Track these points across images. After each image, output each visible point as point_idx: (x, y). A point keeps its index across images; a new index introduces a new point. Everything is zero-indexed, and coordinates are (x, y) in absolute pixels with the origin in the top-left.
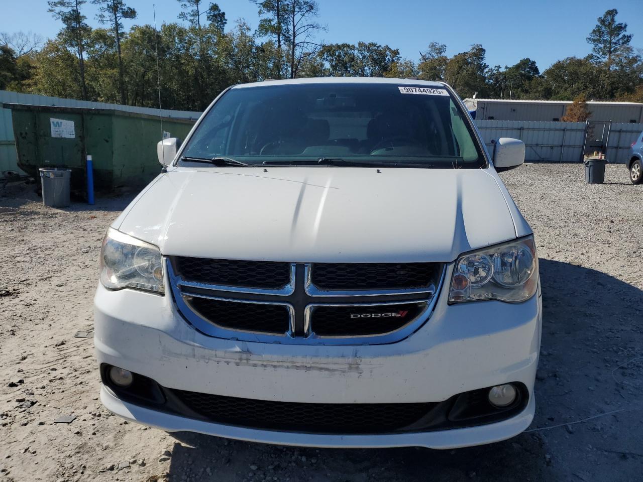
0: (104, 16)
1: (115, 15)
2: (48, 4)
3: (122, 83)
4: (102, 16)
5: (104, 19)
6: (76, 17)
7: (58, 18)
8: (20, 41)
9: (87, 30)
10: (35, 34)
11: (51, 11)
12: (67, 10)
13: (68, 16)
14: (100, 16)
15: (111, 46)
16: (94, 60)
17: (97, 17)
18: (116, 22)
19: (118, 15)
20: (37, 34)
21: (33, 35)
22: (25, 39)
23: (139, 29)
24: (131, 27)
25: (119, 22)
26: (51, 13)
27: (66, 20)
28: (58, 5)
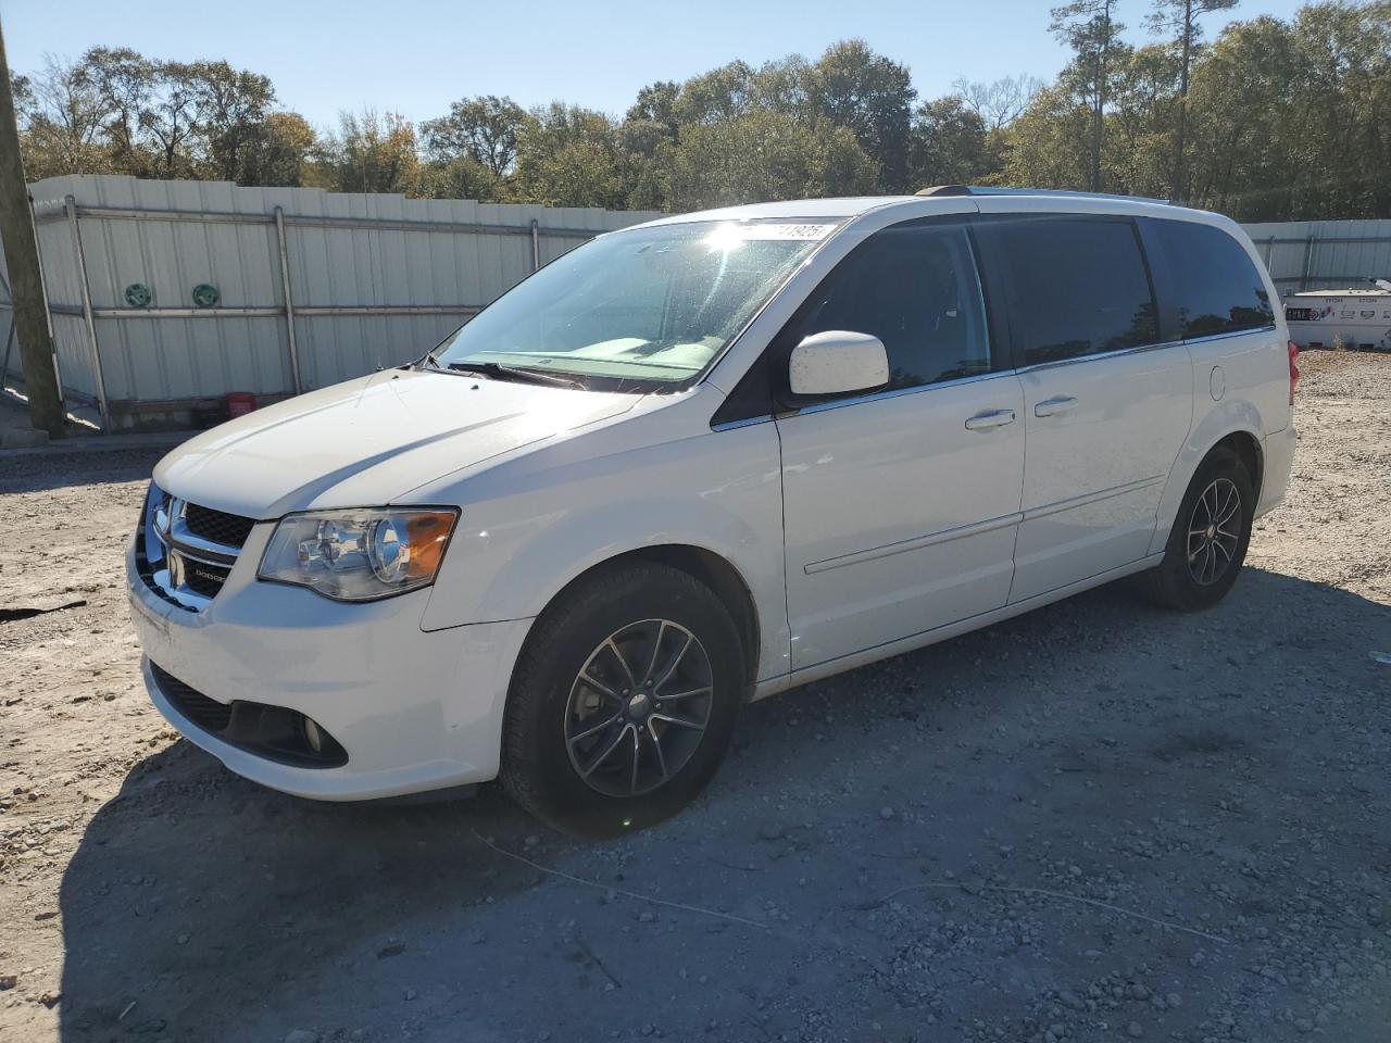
0: (1163, 17)
1: (1189, 7)
2: (1050, 14)
3: (1180, 160)
4: (1159, 17)
5: (1163, 22)
6: (1103, 29)
7: (1065, 41)
8: (1003, 97)
9: (1121, 53)
10: (1032, 79)
11: (1055, 27)
12: (1084, 19)
13: (1086, 32)
14: (1155, 18)
15: (1168, 79)
16: (1128, 118)
17: (1146, 21)
18: (1188, 24)
19: (1194, 7)
20: (1036, 78)
21: (1028, 80)
22: (1012, 91)
23: (1239, 31)
24: (1222, 28)
25: (1193, 24)
26: (1054, 33)
27: (1079, 40)
28: (1071, 13)
